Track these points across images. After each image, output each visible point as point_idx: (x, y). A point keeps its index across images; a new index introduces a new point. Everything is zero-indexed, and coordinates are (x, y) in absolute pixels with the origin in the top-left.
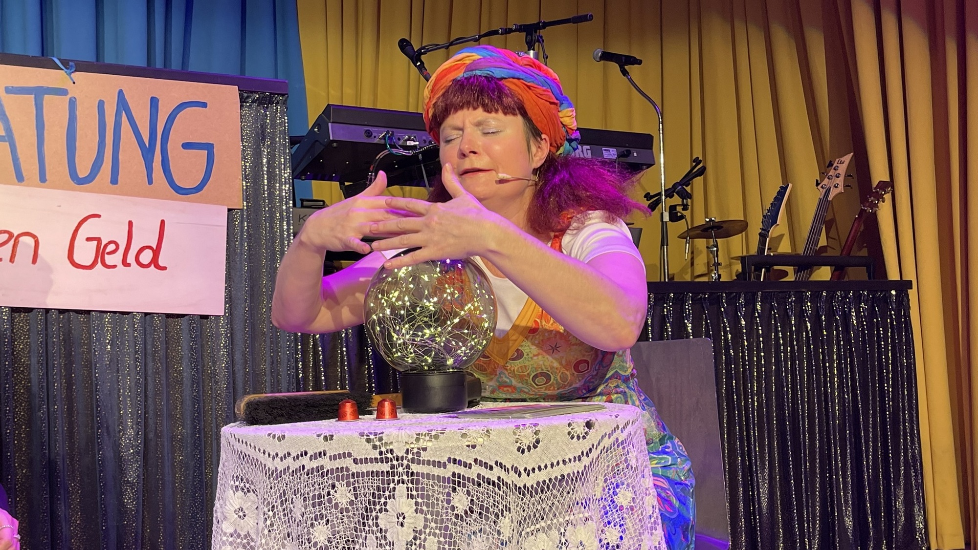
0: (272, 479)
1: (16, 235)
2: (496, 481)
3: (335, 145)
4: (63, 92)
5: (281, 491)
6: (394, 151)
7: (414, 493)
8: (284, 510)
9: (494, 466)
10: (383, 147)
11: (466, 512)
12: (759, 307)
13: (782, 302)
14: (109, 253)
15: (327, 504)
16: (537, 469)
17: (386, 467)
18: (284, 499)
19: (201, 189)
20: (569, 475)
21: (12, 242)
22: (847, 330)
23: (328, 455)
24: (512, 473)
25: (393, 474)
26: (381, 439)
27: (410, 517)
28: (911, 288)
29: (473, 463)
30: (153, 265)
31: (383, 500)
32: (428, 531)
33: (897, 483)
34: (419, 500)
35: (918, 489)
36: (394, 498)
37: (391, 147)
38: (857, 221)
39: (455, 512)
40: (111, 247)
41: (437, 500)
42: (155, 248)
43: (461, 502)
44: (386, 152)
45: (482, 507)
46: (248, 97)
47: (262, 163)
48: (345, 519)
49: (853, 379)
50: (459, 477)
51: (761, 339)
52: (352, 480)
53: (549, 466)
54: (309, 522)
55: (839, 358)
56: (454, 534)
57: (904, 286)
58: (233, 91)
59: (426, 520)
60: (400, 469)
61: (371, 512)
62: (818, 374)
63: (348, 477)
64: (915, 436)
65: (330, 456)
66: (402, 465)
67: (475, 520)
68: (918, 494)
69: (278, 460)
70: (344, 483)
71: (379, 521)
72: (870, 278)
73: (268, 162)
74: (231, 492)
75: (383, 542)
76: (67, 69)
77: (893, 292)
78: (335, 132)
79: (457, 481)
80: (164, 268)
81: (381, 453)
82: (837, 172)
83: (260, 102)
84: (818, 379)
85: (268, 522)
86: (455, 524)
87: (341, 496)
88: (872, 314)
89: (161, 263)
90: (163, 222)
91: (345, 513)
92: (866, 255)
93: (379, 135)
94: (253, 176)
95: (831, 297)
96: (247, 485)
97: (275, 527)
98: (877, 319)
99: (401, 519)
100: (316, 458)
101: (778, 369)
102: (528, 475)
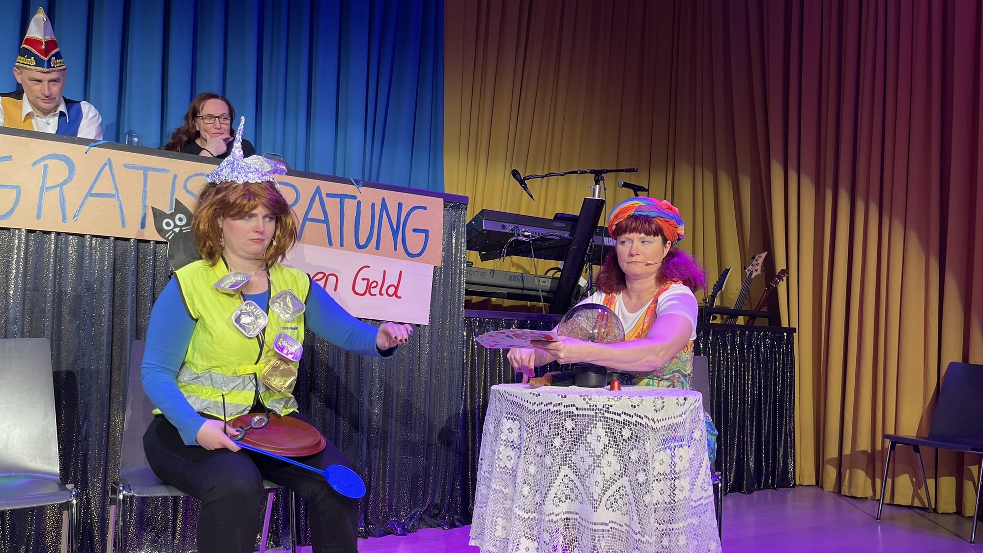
0: (531, 414)
1: (327, 275)
2: (645, 425)
3: (485, 232)
4: (354, 197)
5: (537, 421)
6: (519, 238)
7: (605, 427)
8: (537, 430)
9: (644, 417)
10: (512, 235)
11: (628, 438)
12: (710, 338)
13: (723, 336)
14: (372, 288)
15: (561, 428)
16: (662, 421)
17: (592, 413)
18: (538, 424)
19: (421, 255)
20: (676, 424)
21: (325, 278)
22: (758, 356)
23: (563, 405)
24: (651, 421)
25: (596, 417)
26: (590, 399)
27: (603, 438)
28: (796, 332)
29: (634, 415)
30: (394, 296)
31: (590, 429)
32: (610, 445)
33: (780, 444)
34: (607, 430)
35: (791, 449)
36: (596, 428)
37: (517, 236)
38: (766, 291)
39: (623, 438)
40: (374, 284)
41: (615, 431)
42: (396, 286)
43: (626, 433)
44: (514, 238)
45: (637, 436)
46: (447, 205)
47: (452, 242)
48: (570, 437)
49: (760, 383)
50: (626, 422)
51: (711, 356)
52: (574, 418)
53: (667, 419)
54: (552, 436)
55: (753, 370)
56: (622, 448)
57: (791, 331)
58: (441, 202)
59: (609, 440)
60: (600, 415)
61: (583, 434)
62: (741, 379)
63: (573, 416)
64: (792, 418)
65: (564, 406)
66: (601, 413)
67: (633, 442)
68: (791, 451)
69: (535, 406)
70: (570, 419)
71: (587, 438)
72: (770, 324)
73: (455, 242)
74: (506, 419)
75: (589, 448)
76: (358, 185)
77: (785, 334)
78: (486, 225)
79: (626, 423)
80: (400, 298)
81: (590, 406)
82: (757, 262)
83: (453, 208)
84: (740, 381)
85: (529, 435)
86: (623, 444)
87: (568, 425)
88: (773, 346)
89: (399, 295)
90: (401, 272)
91: (569, 433)
92: (767, 311)
93: (509, 228)
94: (447, 248)
95: (751, 335)
96: (515, 417)
97: (532, 438)
98: (775, 349)
99: (599, 438)
100: (556, 406)
101: (719, 375)
102: (658, 422)
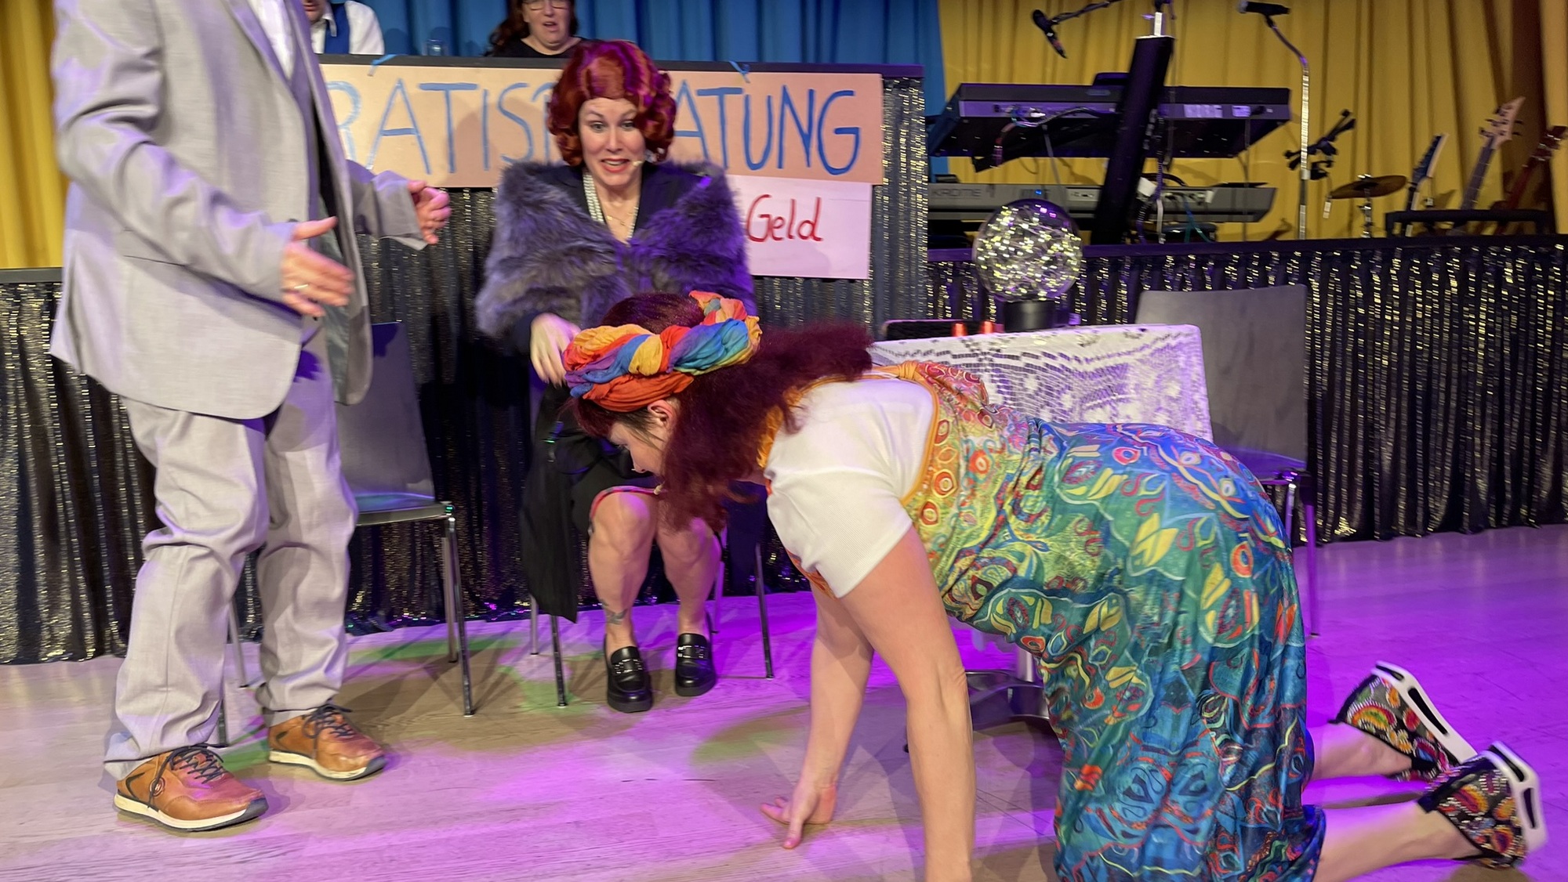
2: (1060, 367)
3: (966, 121)
4: (738, 91)
6: (1020, 123)
10: (1010, 120)
11: (1036, 392)
12: (1397, 264)
14: (778, 227)
19: (849, 169)
24: (1073, 361)
30: (811, 237)
37: (1017, 120)
40: (779, 222)
41: (1014, 384)
42: (812, 221)
44: (1012, 125)
46: (889, 83)
47: (900, 142)
58: (877, 78)
73: (906, 141)
76: (742, 70)
78: (965, 110)
80: (820, 239)
82: (1504, 118)
83: (898, 86)
89: (818, 235)
90: (819, 201)
93: (1007, 109)
94: (893, 155)
